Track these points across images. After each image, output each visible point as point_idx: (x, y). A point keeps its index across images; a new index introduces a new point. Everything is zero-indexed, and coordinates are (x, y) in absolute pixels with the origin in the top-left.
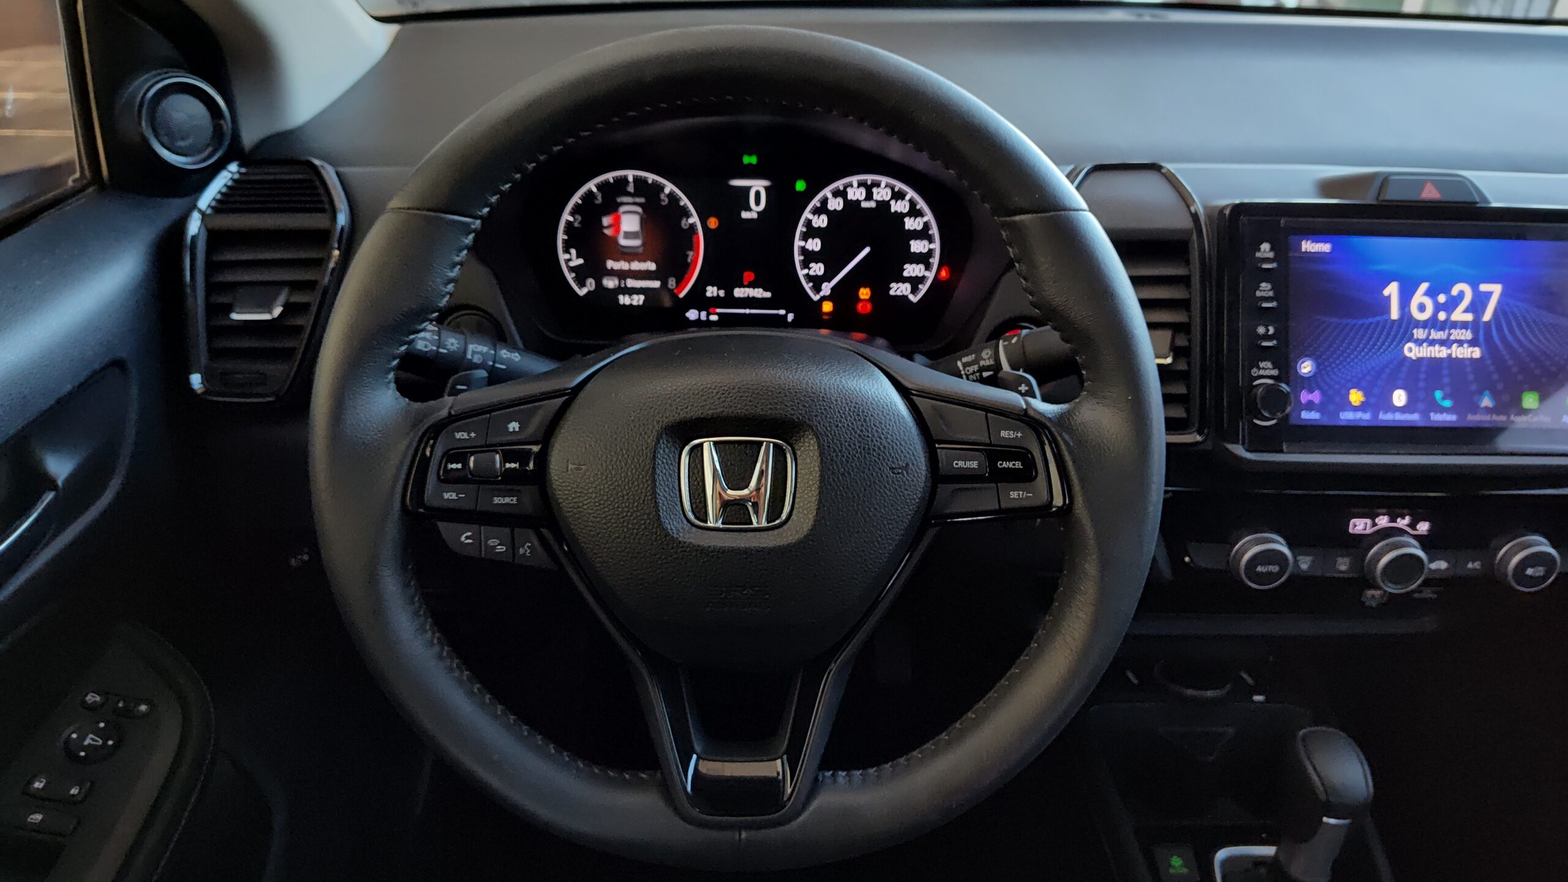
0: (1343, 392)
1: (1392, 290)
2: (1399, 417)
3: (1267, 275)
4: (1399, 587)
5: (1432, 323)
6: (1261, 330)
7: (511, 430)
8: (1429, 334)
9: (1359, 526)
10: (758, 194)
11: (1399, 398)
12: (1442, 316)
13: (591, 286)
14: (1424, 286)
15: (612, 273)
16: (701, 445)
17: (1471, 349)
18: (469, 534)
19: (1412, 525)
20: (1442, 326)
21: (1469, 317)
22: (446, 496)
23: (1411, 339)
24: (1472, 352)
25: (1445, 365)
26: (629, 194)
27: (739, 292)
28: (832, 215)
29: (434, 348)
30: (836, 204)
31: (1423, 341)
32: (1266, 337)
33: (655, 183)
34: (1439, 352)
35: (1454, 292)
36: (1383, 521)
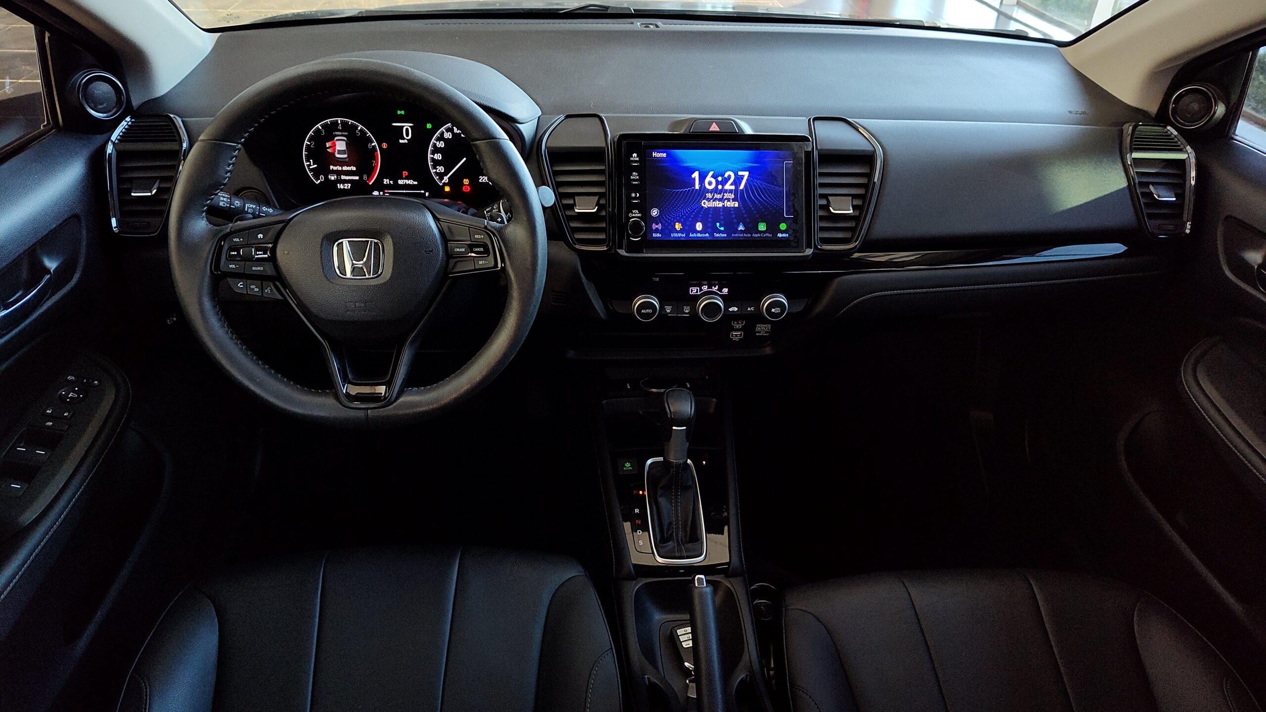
0: (672, 224)
1: (696, 175)
2: (699, 235)
3: (635, 169)
4: (711, 319)
5: (715, 191)
6: (633, 195)
7: (259, 238)
8: (714, 195)
9: (694, 291)
10: (407, 130)
11: (699, 226)
12: (720, 187)
13: (322, 179)
14: (711, 173)
15: (333, 172)
16: (342, 242)
17: (733, 203)
18: (242, 283)
19: (720, 290)
20: (720, 192)
21: (733, 187)
22: (231, 266)
23: (705, 198)
24: (734, 204)
25: (721, 210)
26: (339, 131)
27: (400, 182)
28: (446, 141)
29: (228, 205)
30: (448, 135)
31: (711, 199)
32: (635, 198)
33: (352, 124)
34: (719, 204)
35: (726, 176)
36: (705, 288)
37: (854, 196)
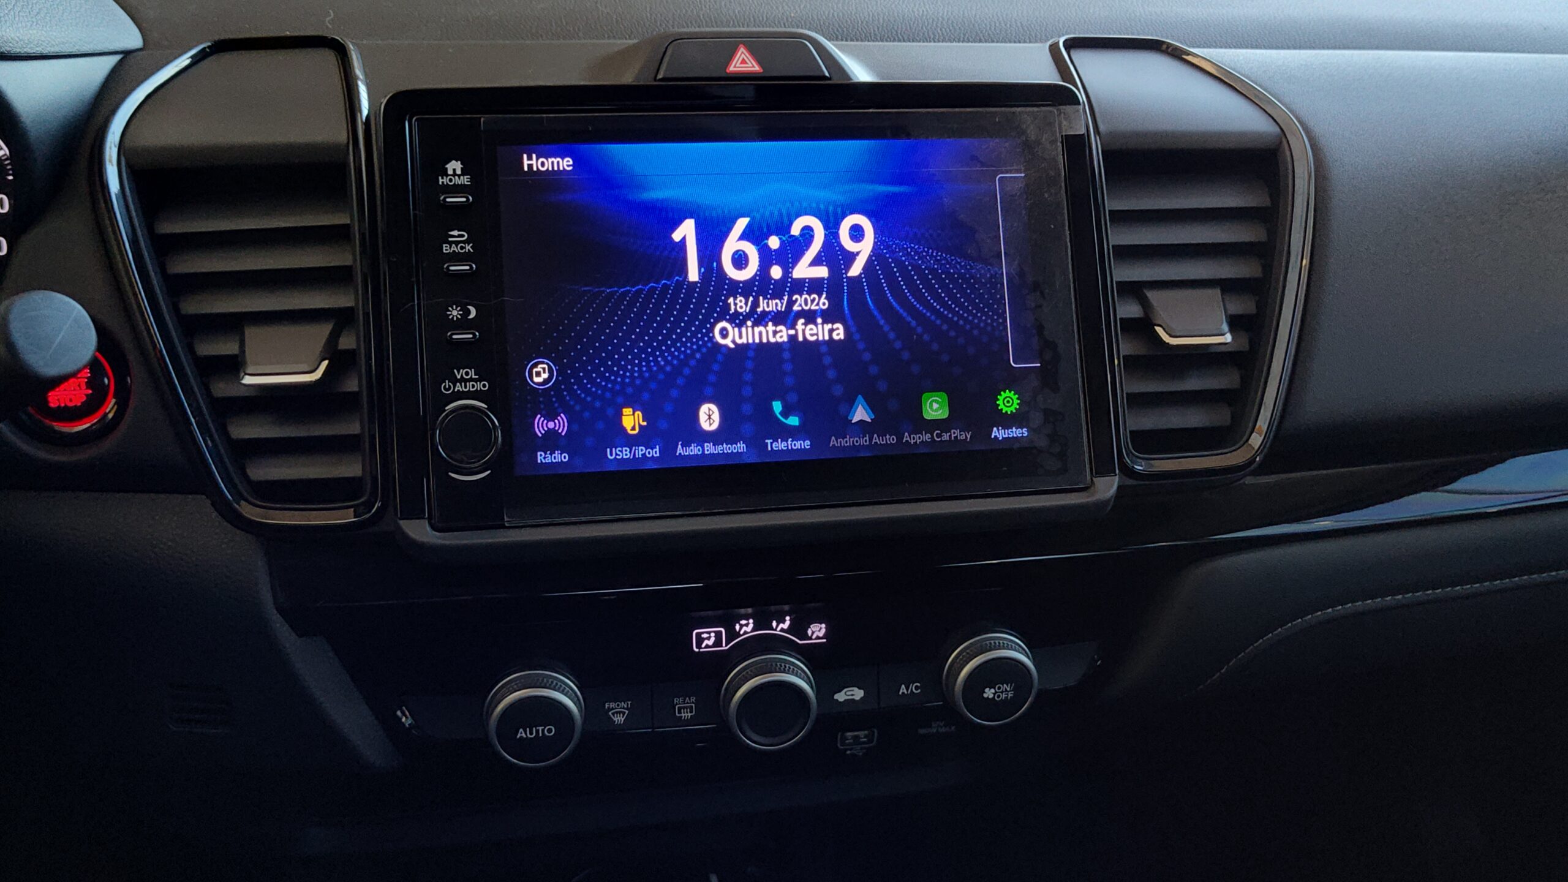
0: (610, 412)
1: (686, 231)
2: (709, 448)
3: (458, 216)
5: (760, 286)
6: (455, 313)
8: (755, 304)
9: (708, 638)
11: (709, 417)
12: (776, 272)
14: (742, 224)
17: (828, 327)
19: (798, 628)
20: (778, 290)
21: (822, 272)
23: (724, 313)
24: (831, 331)
25: (786, 355)
31: (747, 316)
32: (463, 324)
34: (775, 333)
35: (796, 230)
36: (747, 628)
37: (1228, 287)
